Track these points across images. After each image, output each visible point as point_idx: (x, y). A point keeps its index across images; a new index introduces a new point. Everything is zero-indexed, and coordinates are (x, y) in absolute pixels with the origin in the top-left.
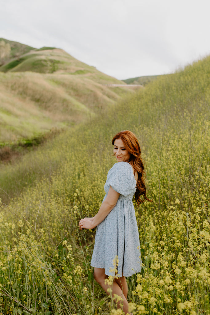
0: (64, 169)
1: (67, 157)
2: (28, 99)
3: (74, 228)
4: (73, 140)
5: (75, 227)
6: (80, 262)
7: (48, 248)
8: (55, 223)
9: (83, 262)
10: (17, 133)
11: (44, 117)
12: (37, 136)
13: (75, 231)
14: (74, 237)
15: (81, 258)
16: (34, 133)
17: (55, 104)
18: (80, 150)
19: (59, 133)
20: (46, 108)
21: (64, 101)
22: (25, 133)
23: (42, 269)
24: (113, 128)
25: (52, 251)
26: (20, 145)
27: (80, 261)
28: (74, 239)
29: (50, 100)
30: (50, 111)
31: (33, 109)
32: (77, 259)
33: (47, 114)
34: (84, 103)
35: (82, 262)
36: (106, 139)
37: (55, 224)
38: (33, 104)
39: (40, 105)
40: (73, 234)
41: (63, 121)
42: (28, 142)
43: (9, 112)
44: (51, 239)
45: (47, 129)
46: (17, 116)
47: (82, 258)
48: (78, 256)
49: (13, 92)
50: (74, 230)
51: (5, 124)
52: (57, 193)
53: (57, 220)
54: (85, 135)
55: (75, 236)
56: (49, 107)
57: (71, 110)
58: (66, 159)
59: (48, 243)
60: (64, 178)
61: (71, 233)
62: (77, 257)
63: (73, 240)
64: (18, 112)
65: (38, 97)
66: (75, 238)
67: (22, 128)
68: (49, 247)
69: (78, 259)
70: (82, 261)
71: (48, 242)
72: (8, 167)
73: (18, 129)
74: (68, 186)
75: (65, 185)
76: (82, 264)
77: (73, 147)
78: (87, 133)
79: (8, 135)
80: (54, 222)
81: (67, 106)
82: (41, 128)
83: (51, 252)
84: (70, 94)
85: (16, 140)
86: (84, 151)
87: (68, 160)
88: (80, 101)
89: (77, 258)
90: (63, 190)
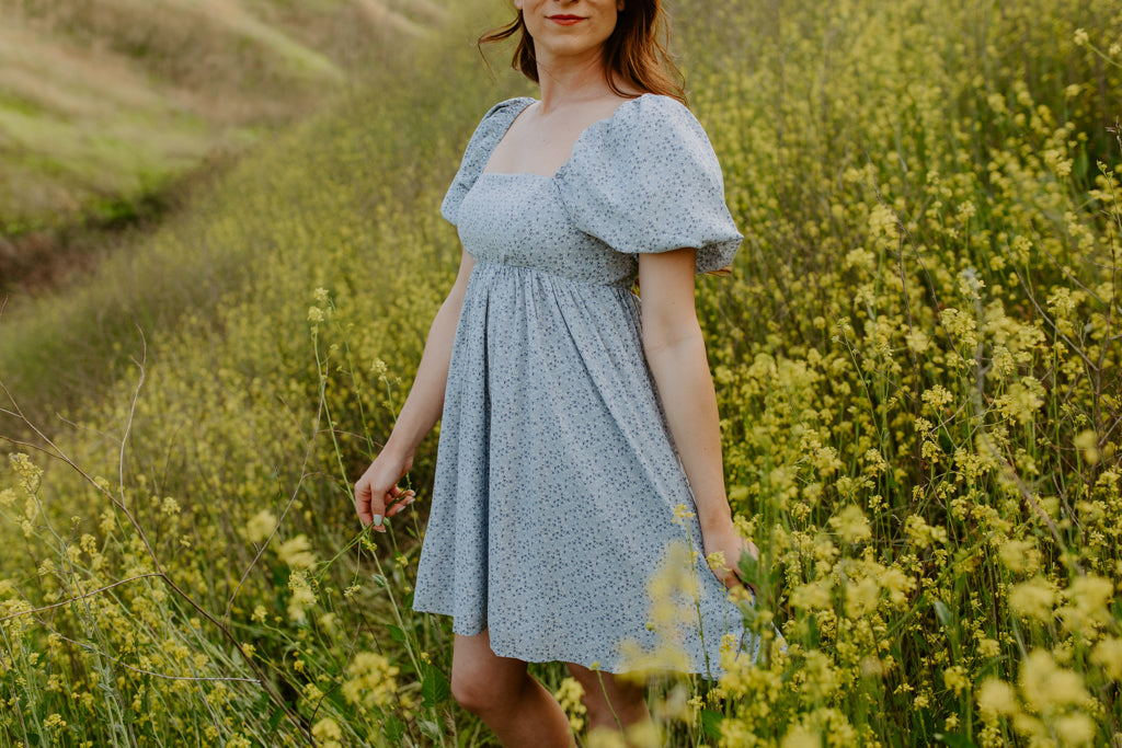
0: (267, 277)
1: (277, 237)
2: (99, 45)
3: (335, 494)
4: (296, 173)
5: (337, 490)
6: (374, 627)
7: (228, 588)
8: (249, 484)
9: (387, 623)
10: (73, 182)
11: (174, 114)
12: (153, 189)
13: (337, 503)
14: (336, 530)
15: (375, 611)
16: (142, 177)
17: (211, 59)
18: (326, 207)
19: (237, 158)
20: (177, 77)
21: (244, 44)
22: (105, 180)
23: (194, 684)
24: (443, 111)
25: (247, 597)
26: (91, 224)
27: (374, 623)
28: (339, 536)
29: (188, 44)
30: (194, 88)
31: (126, 84)
32: (361, 615)
33: (183, 99)
34: (321, 48)
35: (383, 625)
36: (423, 154)
37: (253, 488)
38: (121, 65)
39: (153, 70)
40: (332, 519)
41: (250, 123)
42: (122, 211)
43: (30, 105)
44: (235, 546)
45: (190, 156)
46: (64, 116)
47: (380, 607)
48: (363, 603)
49: (35, 22)
50: (333, 502)
51: (18, 152)
52: (249, 370)
53: (258, 471)
54: (339, 149)
55: (341, 527)
56: (187, 71)
57: (276, 78)
58: (272, 245)
59: (226, 565)
60: (272, 308)
61: (326, 515)
62: (359, 606)
63: (335, 540)
64: (66, 101)
65: (137, 35)
66: (343, 534)
67: (94, 160)
68: (232, 581)
69: (366, 613)
70: (381, 620)
71: (224, 560)
72: (42, 303)
73: (78, 168)
74: (291, 337)
75: (277, 336)
76: (384, 633)
77: (297, 198)
78: (345, 143)
79: (38, 193)
80: (245, 479)
81: (259, 64)
82: (170, 155)
83: (245, 603)
84: (263, 18)
85: (74, 206)
86: (341, 207)
87: (282, 244)
88: (303, 41)
89: (358, 611)
90: (274, 355)
